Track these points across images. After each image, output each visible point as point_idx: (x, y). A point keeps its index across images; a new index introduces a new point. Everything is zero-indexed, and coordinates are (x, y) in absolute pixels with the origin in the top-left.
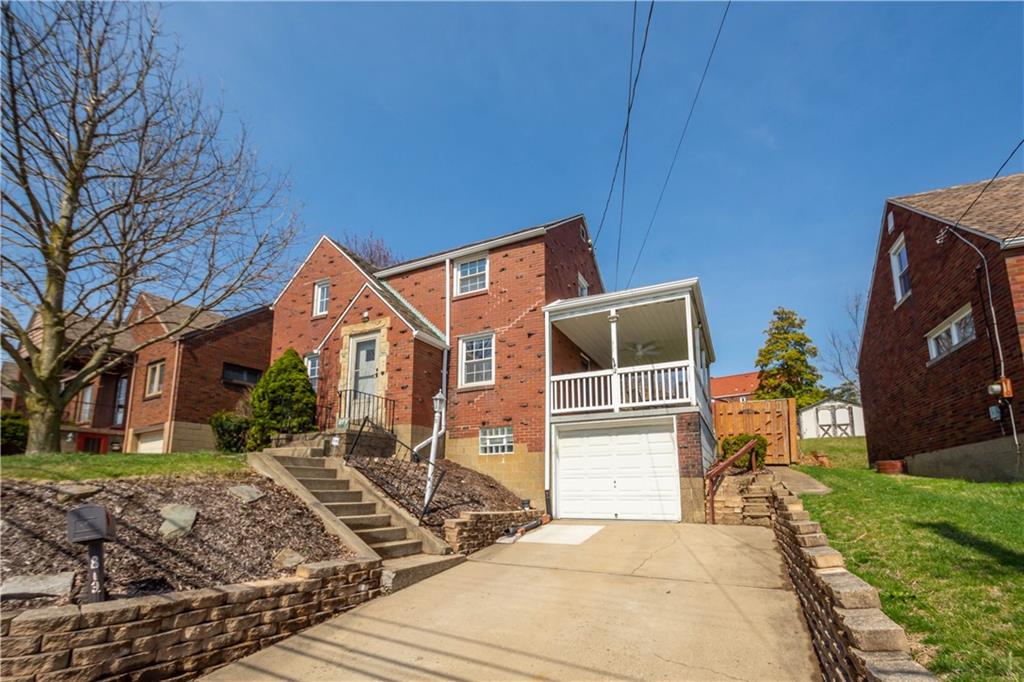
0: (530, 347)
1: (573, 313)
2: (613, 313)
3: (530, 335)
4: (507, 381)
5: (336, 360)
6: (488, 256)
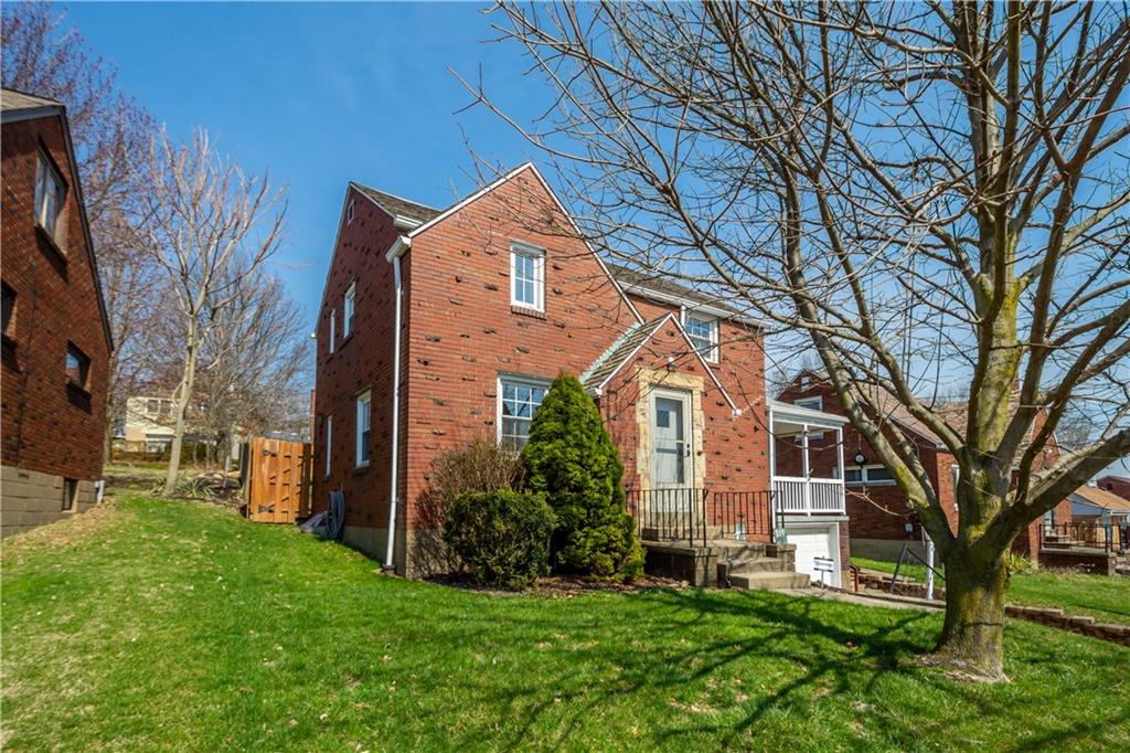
0: (756, 443)
2: (806, 428)
3: (756, 429)
5: (631, 416)
6: (715, 324)
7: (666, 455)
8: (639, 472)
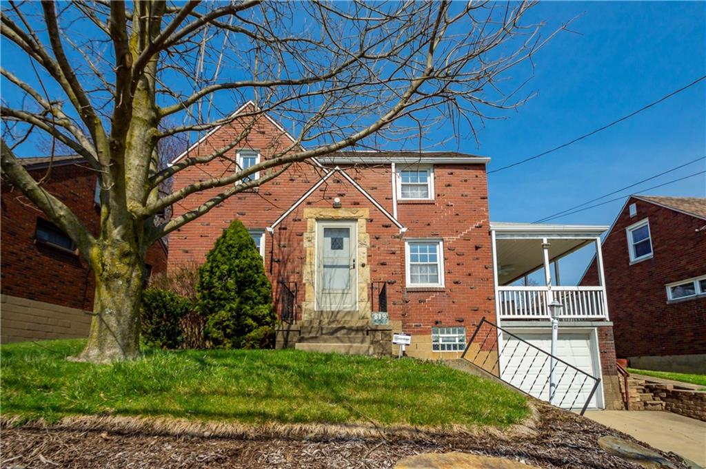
0: (477, 259)
1: (512, 235)
2: (545, 242)
3: (477, 248)
4: (457, 286)
5: (299, 244)
6: (432, 170)
7: (338, 269)
8: (304, 281)
